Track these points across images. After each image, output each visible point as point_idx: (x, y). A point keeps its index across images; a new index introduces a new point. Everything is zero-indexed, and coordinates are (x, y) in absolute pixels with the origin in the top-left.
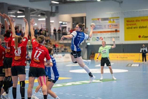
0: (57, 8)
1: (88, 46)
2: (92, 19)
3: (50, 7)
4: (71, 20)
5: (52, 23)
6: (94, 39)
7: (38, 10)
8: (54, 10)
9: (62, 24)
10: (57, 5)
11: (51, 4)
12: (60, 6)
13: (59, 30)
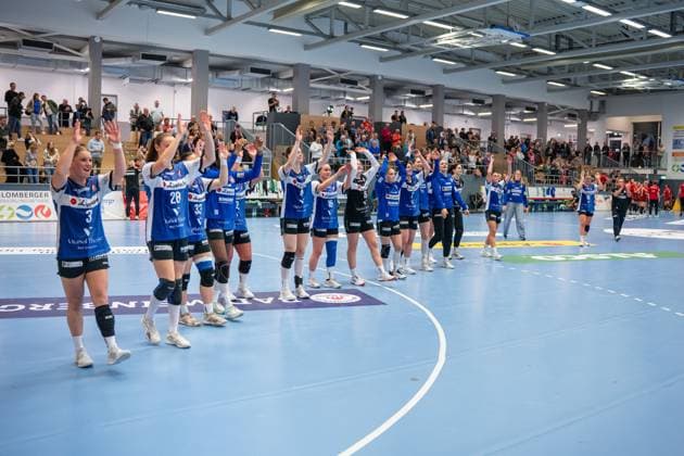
0: (603, 103)
1: (662, 181)
2: (675, 128)
3: (588, 103)
4: (631, 130)
5: (592, 133)
6: (676, 168)
7: (563, 107)
8: (595, 109)
9: (612, 135)
10: (602, 99)
11: (591, 97)
12: (607, 99)
13: (605, 148)
